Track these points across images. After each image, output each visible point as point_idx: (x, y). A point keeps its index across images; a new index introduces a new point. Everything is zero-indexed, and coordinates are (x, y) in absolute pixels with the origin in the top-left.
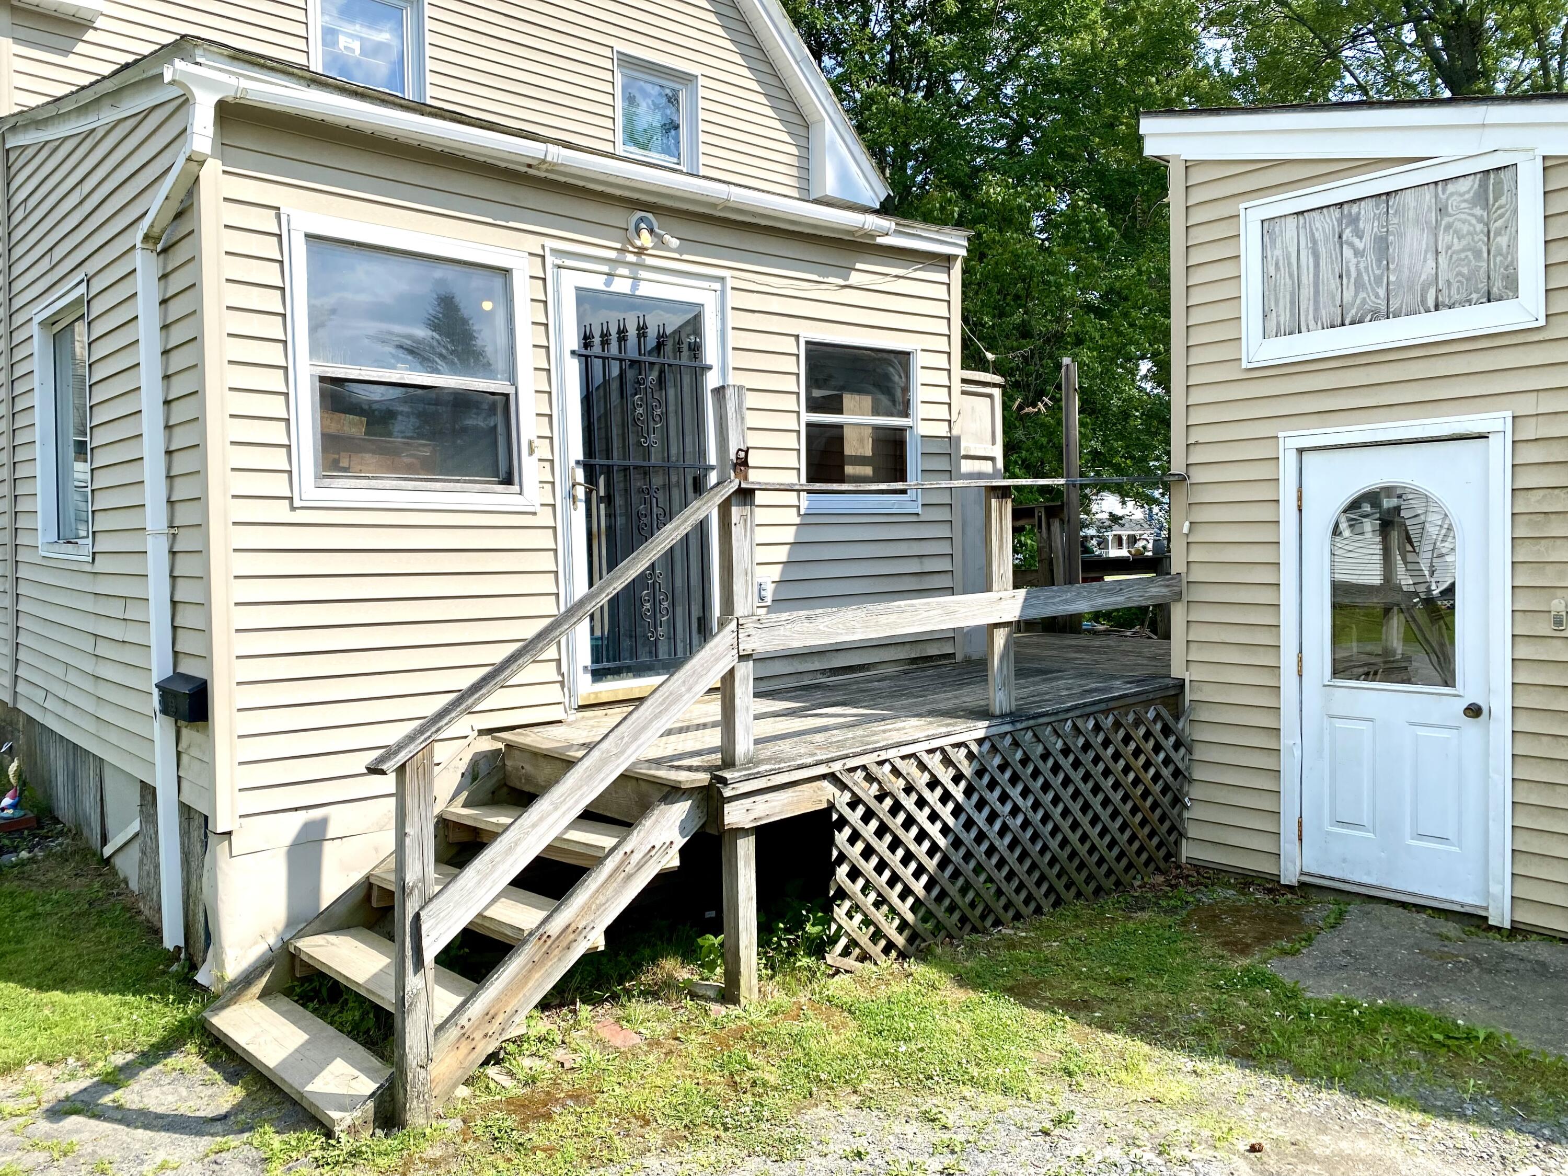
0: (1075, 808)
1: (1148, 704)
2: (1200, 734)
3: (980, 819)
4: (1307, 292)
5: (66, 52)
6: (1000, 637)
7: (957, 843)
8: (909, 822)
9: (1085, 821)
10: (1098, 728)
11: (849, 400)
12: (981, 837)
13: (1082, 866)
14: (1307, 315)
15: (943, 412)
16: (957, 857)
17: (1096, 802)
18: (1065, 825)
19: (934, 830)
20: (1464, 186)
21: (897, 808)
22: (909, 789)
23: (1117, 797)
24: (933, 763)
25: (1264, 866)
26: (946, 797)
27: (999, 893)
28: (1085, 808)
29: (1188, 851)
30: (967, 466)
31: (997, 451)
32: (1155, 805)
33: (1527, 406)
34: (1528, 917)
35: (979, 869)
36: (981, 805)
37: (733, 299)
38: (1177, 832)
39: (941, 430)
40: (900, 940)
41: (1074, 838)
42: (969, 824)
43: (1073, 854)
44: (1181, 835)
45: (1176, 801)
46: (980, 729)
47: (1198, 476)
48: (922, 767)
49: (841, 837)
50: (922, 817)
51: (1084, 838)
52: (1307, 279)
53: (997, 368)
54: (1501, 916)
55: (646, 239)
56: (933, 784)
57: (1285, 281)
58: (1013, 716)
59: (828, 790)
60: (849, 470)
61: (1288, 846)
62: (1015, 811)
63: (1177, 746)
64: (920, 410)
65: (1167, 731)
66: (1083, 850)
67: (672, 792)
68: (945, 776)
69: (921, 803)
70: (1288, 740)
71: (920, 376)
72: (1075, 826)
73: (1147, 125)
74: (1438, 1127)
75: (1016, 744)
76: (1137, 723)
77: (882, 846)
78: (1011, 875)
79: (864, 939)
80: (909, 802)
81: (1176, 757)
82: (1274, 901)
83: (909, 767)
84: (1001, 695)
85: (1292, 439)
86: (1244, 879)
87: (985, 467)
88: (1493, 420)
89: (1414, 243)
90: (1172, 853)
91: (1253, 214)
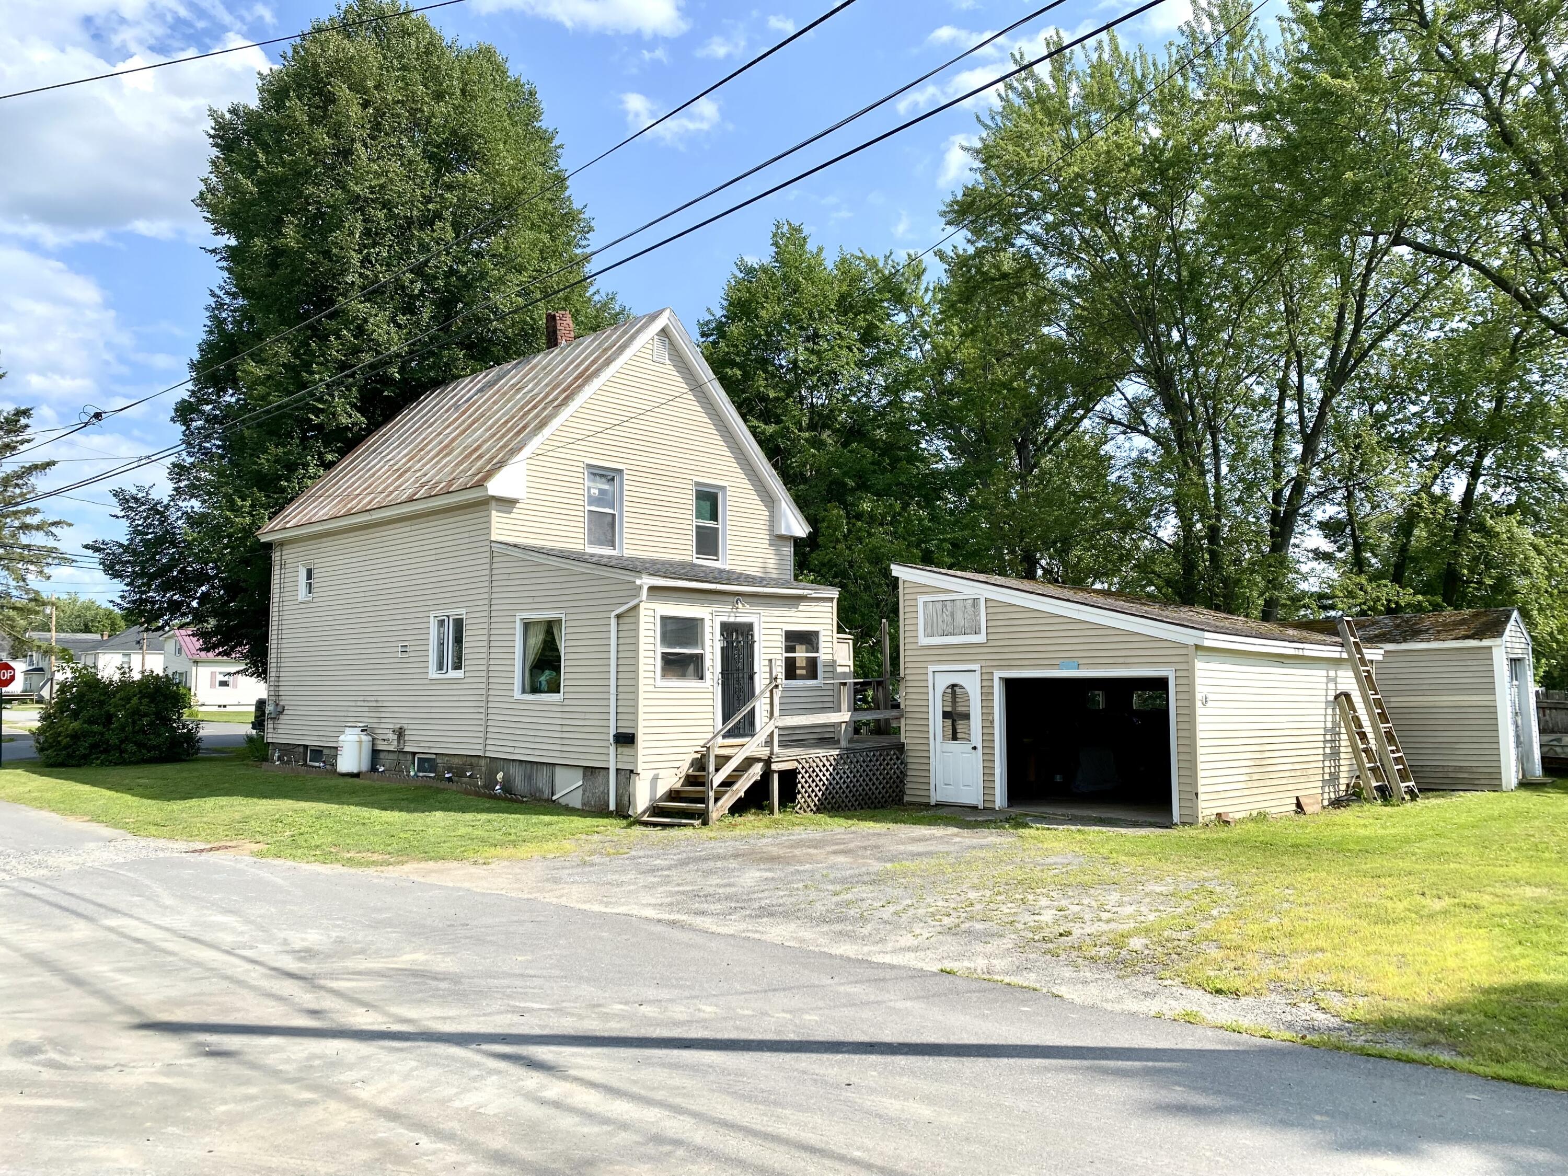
0: (867, 779)
1: (892, 749)
2: (909, 760)
3: (837, 778)
4: (935, 625)
5: (510, 512)
6: (844, 726)
7: (831, 784)
8: (817, 775)
9: (870, 784)
10: (874, 755)
11: (798, 647)
12: (838, 783)
13: (870, 798)
14: (935, 632)
15: (830, 651)
16: (831, 788)
17: (874, 778)
18: (864, 784)
19: (824, 779)
20: (970, 602)
21: (814, 771)
22: (817, 766)
23: (881, 778)
24: (824, 759)
25: (925, 800)
26: (827, 770)
27: (842, 801)
28: (870, 780)
29: (906, 799)
30: (839, 670)
31: (851, 663)
32: (894, 782)
33: (984, 663)
34: (987, 805)
35: (837, 793)
36: (837, 773)
37: (763, 619)
38: (902, 792)
39: (830, 657)
40: (813, 808)
41: (867, 789)
42: (834, 779)
43: (867, 794)
44: (904, 793)
45: (902, 781)
46: (837, 752)
47: (908, 678)
48: (821, 760)
49: (800, 776)
50: (821, 774)
51: (870, 789)
52: (935, 621)
53: (851, 634)
54: (981, 807)
55: (740, 605)
56: (824, 765)
57: (930, 621)
58: (847, 749)
59: (796, 764)
60: (798, 672)
61: (932, 793)
62: (848, 777)
63: (902, 763)
64: (822, 650)
65: (898, 759)
66: (870, 793)
67: (759, 760)
68: (827, 764)
69: (821, 770)
70: (932, 760)
71: (822, 639)
72: (867, 785)
73: (892, 566)
75: (848, 757)
76: (888, 755)
77: (810, 781)
78: (846, 797)
79: (805, 806)
80: (817, 770)
81: (902, 767)
82: (927, 806)
83: (817, 760)
84: (843, 744)
85: (932, 668)
86: (920, 804)
87: (847, 670)
88: (976, 667)
89: (959, 615)
90: (901, 799)
91: (921, 599)
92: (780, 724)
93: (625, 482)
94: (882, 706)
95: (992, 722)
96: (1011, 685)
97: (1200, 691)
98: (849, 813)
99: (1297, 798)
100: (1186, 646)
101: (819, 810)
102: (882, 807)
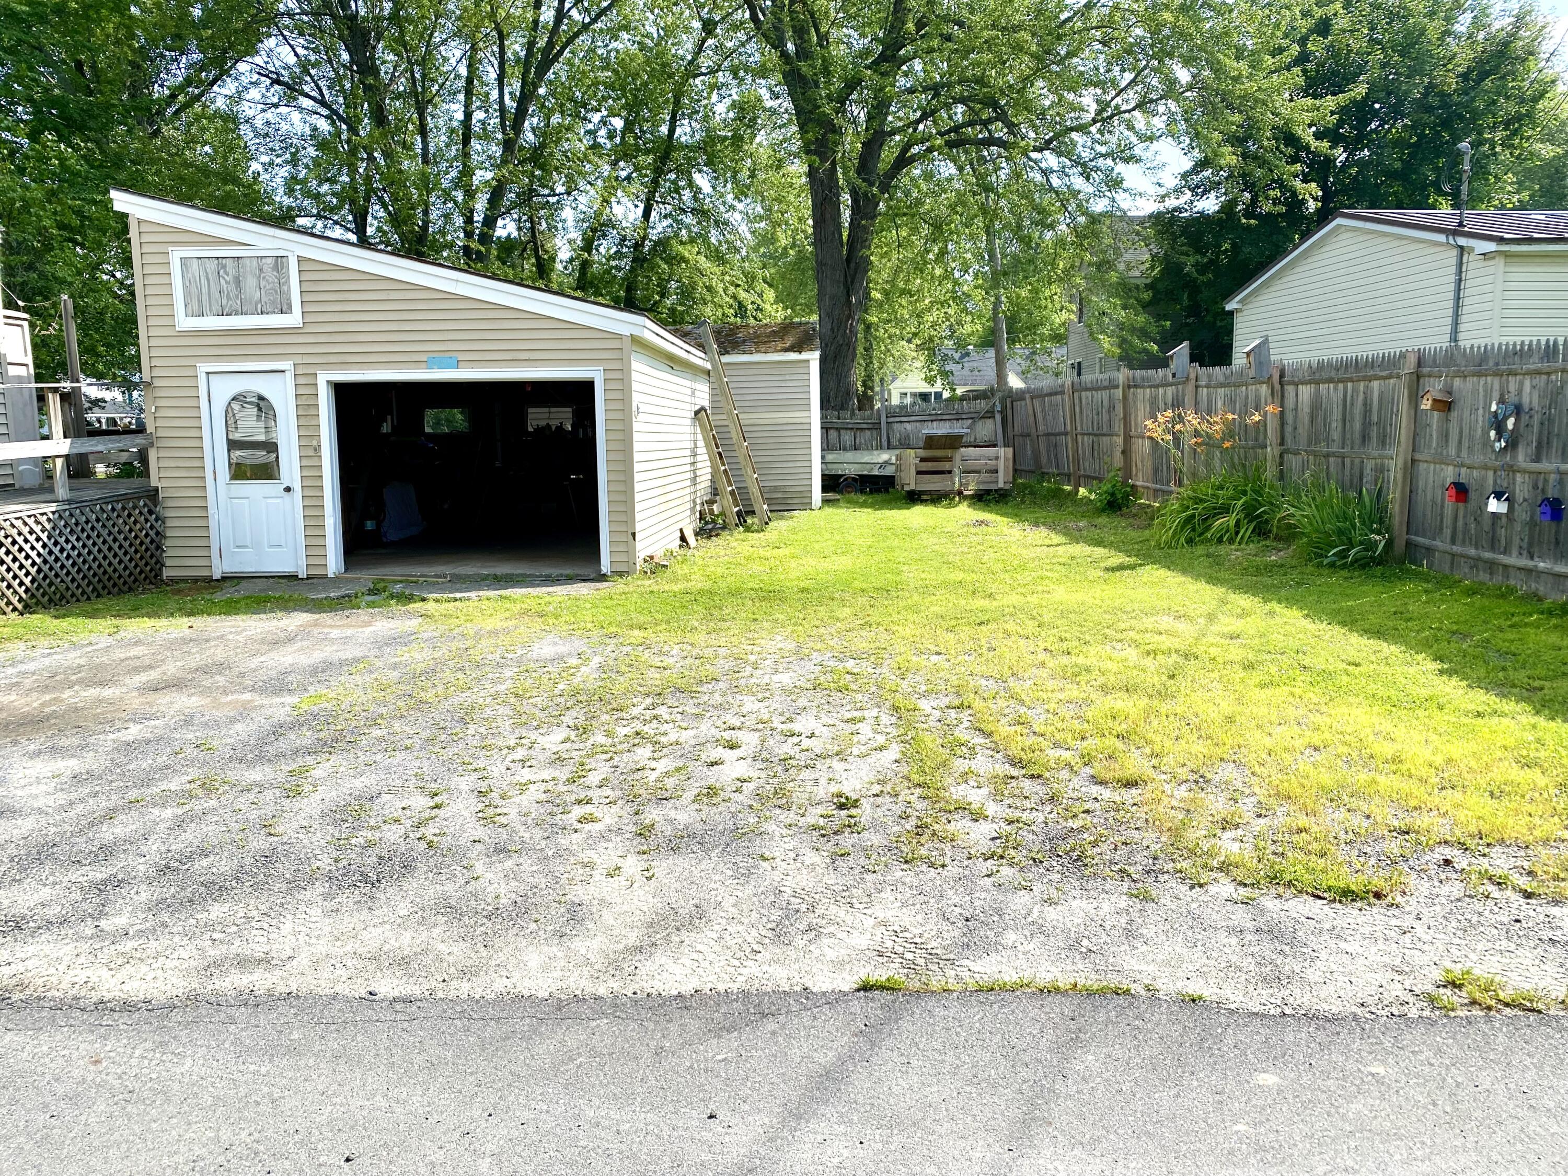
0: (105, 548)
1: (139, 498)
2: (168, 513)
3: (56, 550)
4: (205, 297)
6: (59, 462)
7: (45, 562)
8: (21, 550)
9: (110, 555)
10: (113, 509)
12: (57, 559)
13: (110, 579)
14: (206, 309)
16: (46, 568)
17: (116, 546)
18: (100, 557)
19: (33, 554)
20: (269, 261)
21: (14, 542)
22: (20, 534)
23: (126, 544)
24: (31, 521)
25: (205, 573)
26: (38, 539)
27: (68, 588)
28: (110, 549)
29: (166, 573)
30: (11, 370)
31: (29, 360)
32: (147, 550)
33: (300, 359)
34: (313, 572)
35: (57, 575)
36: (56, 543)
38: (161, 564)
40: (20, 606)
41: (105, 564)
42: (51, 553)
43: (105, 572)
44: (163, 565)
45: (158, 548)
46: (53, 507)
47: (157, 383)
48: (26, 524)
50: (27, 547)
51: (110, 564)
52: (205, 291)
54: (303, 574)
56: (31, 532)
57: (194, 291)
58: (69, 502)
61: (215, 561)
62: (73, 548)
63: (157, 520)
65: (151, 512)
66: (110, 570)
68: (37, 529)
69: (26, 541)
70: (212, 511)
72: (105, 558)
73: (113, 194)
74: (255, 617)
75: (71, 515)
76: (135, 507)
78: (73, 580)
80: (20, 540)
81: (157, 525)
82: (209, 584)
83: (18, 523)
84: (62, 491)
85: (203, 368)
86: (196, 580)
87: (22, 371)
88: (286, 365)
89: (250, 283)
90: (158, 574)
91: (176, 255)
95: (318, 449)
96: (342, 391)
98: (88, 607)
99: (681, 530)
100: (620, 337)
101: (28, 608)
102: (130, 589)
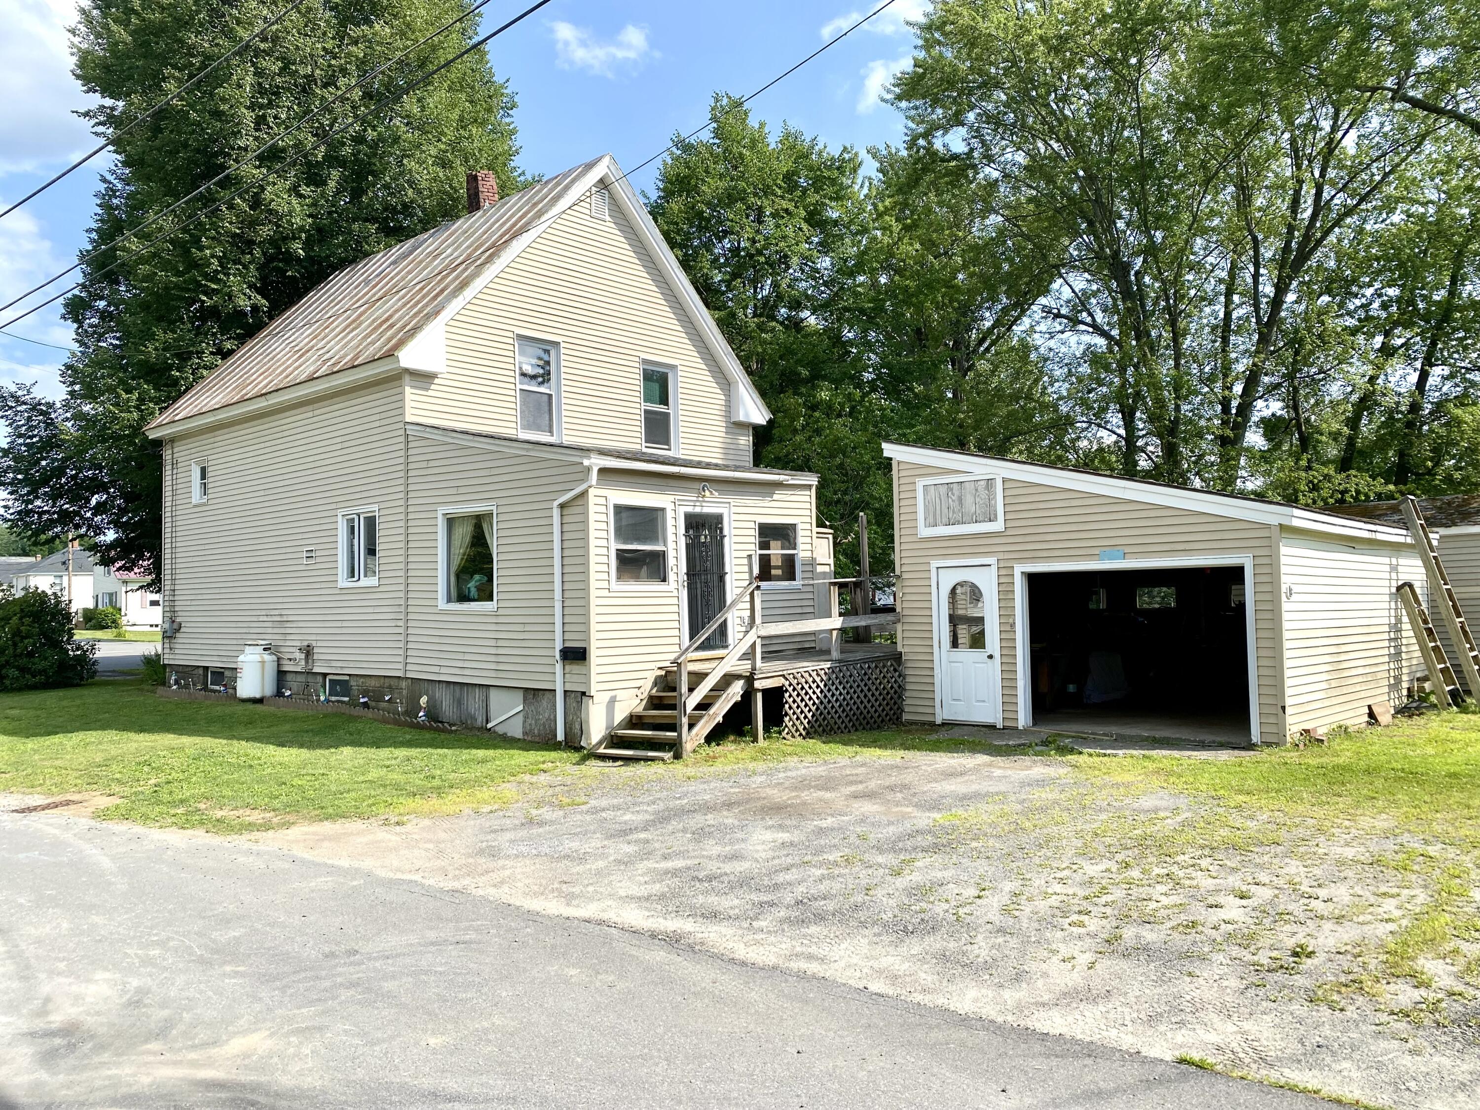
0: (862, 696)
1: (888, 660)
2: (908, 672)
3: (829, 695)
4: (938, 512)
5: (427, 389)
6: (835, 633)
7: (822, 703)
8: (807, 693)
9: (865, 701)
10: (869, 667)
11: (773, 544)
12: (829, 702)
13: (865, 718)
14: (938, 521)
15: (809, 547)
16: (822, 707)
17: (869, 695)
18: (858, 701)
19: (814, 697)
20: (982, 483)
21: (802, 688)
22: (806, 682)
23: (877, 693)
24: (814, 674)
25: (929, 719)
26: (818, 686)
27: (836, 723)
28: (865, 696)
29: (905, 717)
30: (820, 569)
31: (831, 561)
32: (892, 698)
33: (1001, 556)
34: (1008, 724)
35: (829, 713)
36: (829, 690)
37: (734, 510)
38: (901, 710)
39: (809, 554)
40: (804, 733)
41: (862, 707)
42: (825, 696)
43: (861, 713)
44: (903, 711)
45: (900, 697)
46: (828, 665)
47: (905, 576)
48: (810, 675)
49: (787, 695)
50: (810, 692)
51: (865, 707)
52: (938, 508)
53: (831, 527)
54: (1000, 725)
55: (707, 493)
56: (814, 681)
57: (931, 509)
58: (840, 661)
59: (782, 680)
60: (773, 572)
61: (938, 710)
62: (841, 694)
63: (900, 676)
64: (801, 547)
65: (895, 670)
66: (865, 712)
67: (738, 677)
68: (818, 679)
69: (810, 687)
70: (937, 671)
71: (800, 533)
72: (862, 702)
73: (884, 445)
75: (840, 671)
76: (884, 667)
77: (798, 700)
78: (839, 717)
79: (793, 730)
80: (806, 687)
81: (899, 680)
82: (932, 727)
83: (806, 675)
84: (835, 654)
85: (935, 564)
86: (924, 723)
87: (826, 569)
88: (992, 560)
89: (969, 500)
90: (899, 718)
91: (920, 483)
92: (763, 633)
93: (563, 357)
94: (860, 611)
95: (1013, 625)
96: (1035, 581)
97: (1286, 581)
98: (846, 737)
99: (1369, 707)
100: (1268, 526)
101: (809, 734)
102: (879, 727)
